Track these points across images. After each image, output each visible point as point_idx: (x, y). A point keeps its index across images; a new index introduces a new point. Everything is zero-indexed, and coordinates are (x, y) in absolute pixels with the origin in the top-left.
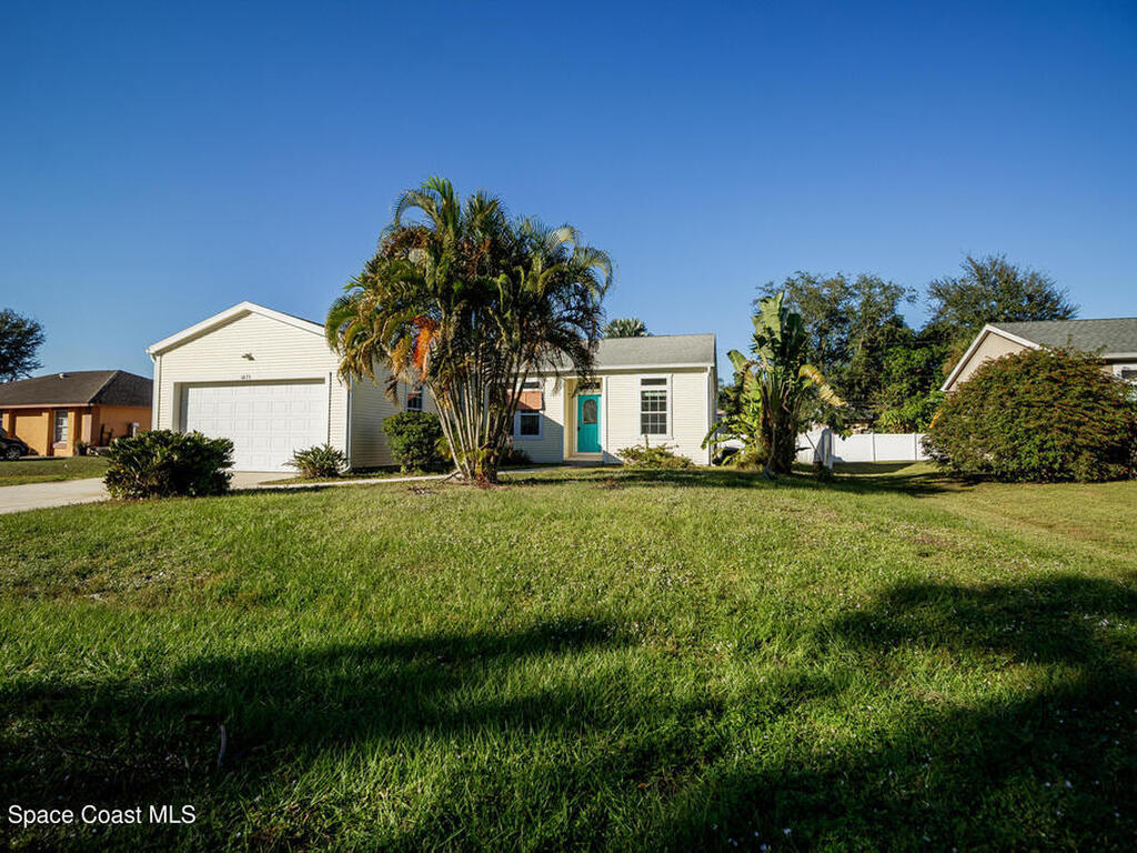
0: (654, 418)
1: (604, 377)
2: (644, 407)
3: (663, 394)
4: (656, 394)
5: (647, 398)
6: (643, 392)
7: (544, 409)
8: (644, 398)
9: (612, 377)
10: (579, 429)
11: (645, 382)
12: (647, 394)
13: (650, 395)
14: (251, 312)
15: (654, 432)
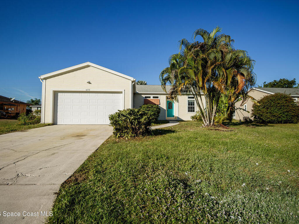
0: (191, 107)
2: (189, 104)
3: (194, 101)
4: (192, 101)
5: (189, 102)
6: (188, 100)
7: (160, 105)
10: (167, 110)
11: (189, 98)
12: (189, 101)
13: (190, 101)
14: (91, 66)
15: (191, 111)
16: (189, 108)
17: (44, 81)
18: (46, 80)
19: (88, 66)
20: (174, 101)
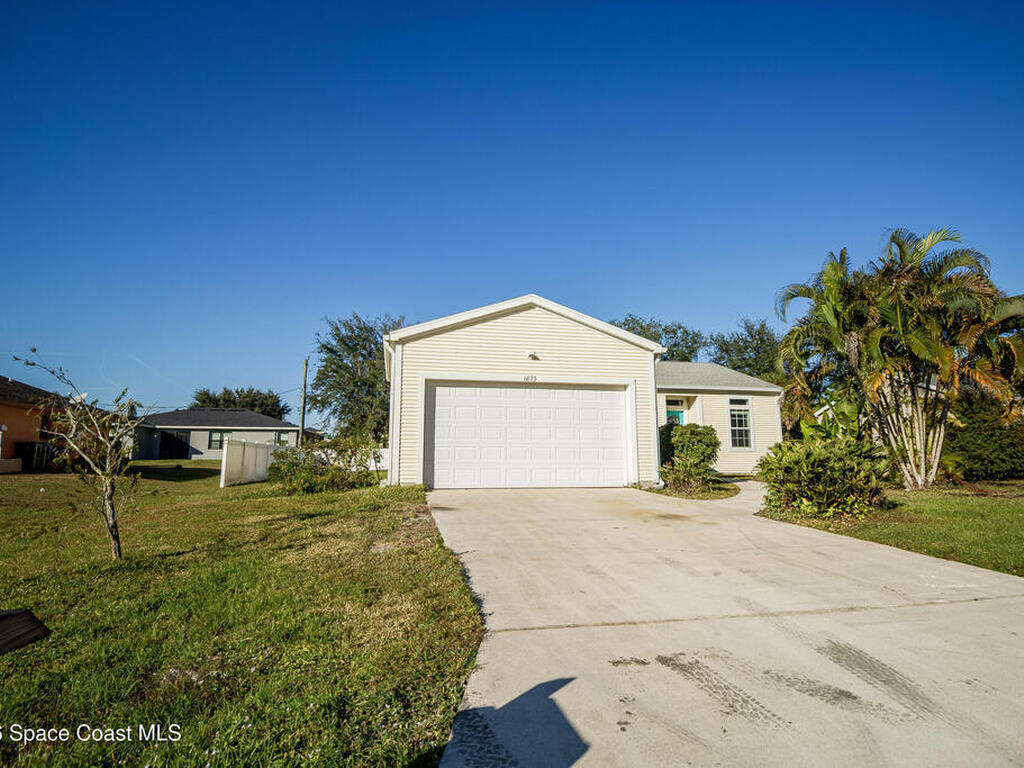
0: (740, 432)
1: (700, 396)
2: (733, 423)
3: (745, 413)
4: (740, 413)
6: (731, 410)
8: (732, 416)
9: (706, 397)
11: (733, 402)
12: (733, 413)
14: (536, 306)
15: (741, 445)
16: (734, 433)
17: (399, 347)
18: (403, 344)
19: (530, 306)
20: (685, 412)
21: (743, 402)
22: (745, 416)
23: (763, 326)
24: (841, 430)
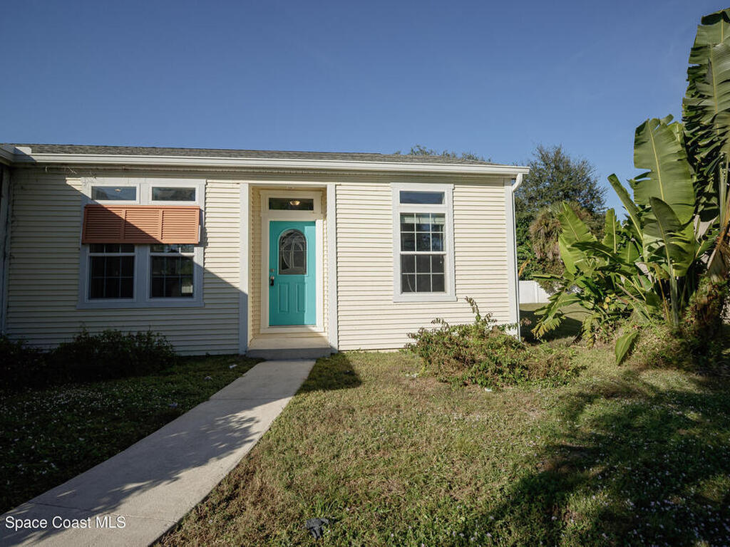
0: (423, 261)
1: (330, 186)
2: (407, 243)
3: (438, 221)
4: (424, 221)
5: (410, 227)
6: (403, 216)
7: (203, 243)
8: (405, 227)
9: (346, 187)
10: (272, 283)
11: (406, 198)
12: (408, 221)
13: (415, 221)
15: (423, 288)
16: (407, 263)
20: (319, 223)
21: (437, 198)
22: (436, 227)
23: (558, 153)
24: (646, 254)
